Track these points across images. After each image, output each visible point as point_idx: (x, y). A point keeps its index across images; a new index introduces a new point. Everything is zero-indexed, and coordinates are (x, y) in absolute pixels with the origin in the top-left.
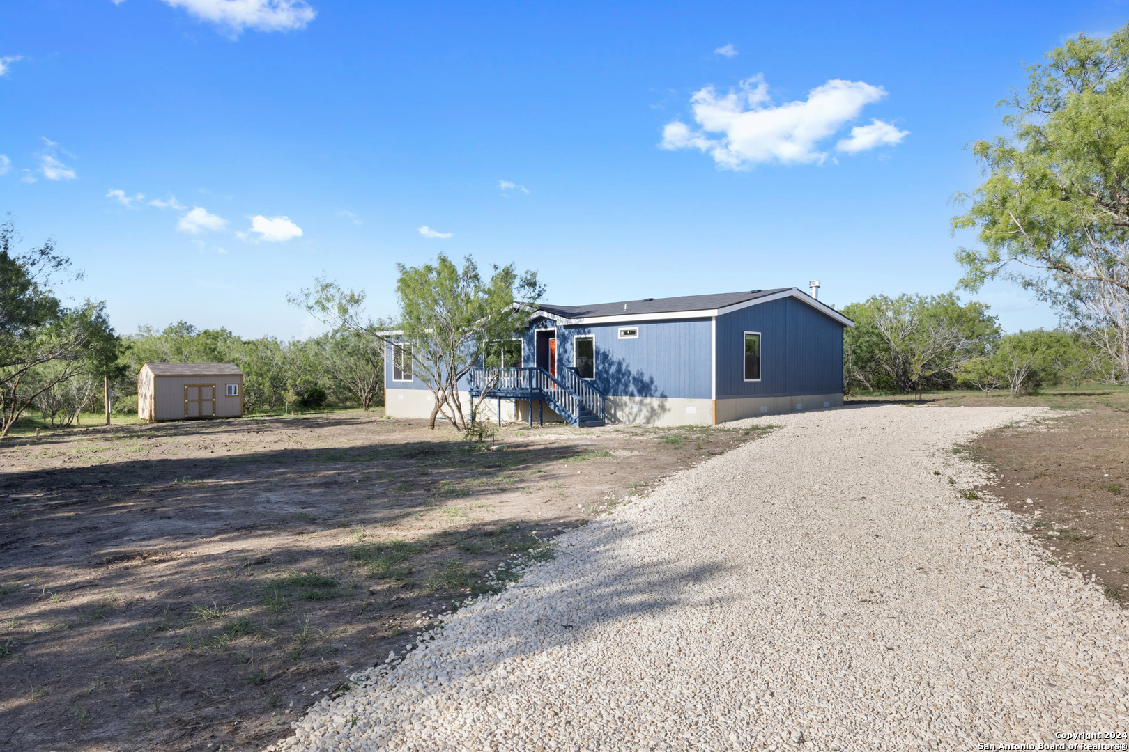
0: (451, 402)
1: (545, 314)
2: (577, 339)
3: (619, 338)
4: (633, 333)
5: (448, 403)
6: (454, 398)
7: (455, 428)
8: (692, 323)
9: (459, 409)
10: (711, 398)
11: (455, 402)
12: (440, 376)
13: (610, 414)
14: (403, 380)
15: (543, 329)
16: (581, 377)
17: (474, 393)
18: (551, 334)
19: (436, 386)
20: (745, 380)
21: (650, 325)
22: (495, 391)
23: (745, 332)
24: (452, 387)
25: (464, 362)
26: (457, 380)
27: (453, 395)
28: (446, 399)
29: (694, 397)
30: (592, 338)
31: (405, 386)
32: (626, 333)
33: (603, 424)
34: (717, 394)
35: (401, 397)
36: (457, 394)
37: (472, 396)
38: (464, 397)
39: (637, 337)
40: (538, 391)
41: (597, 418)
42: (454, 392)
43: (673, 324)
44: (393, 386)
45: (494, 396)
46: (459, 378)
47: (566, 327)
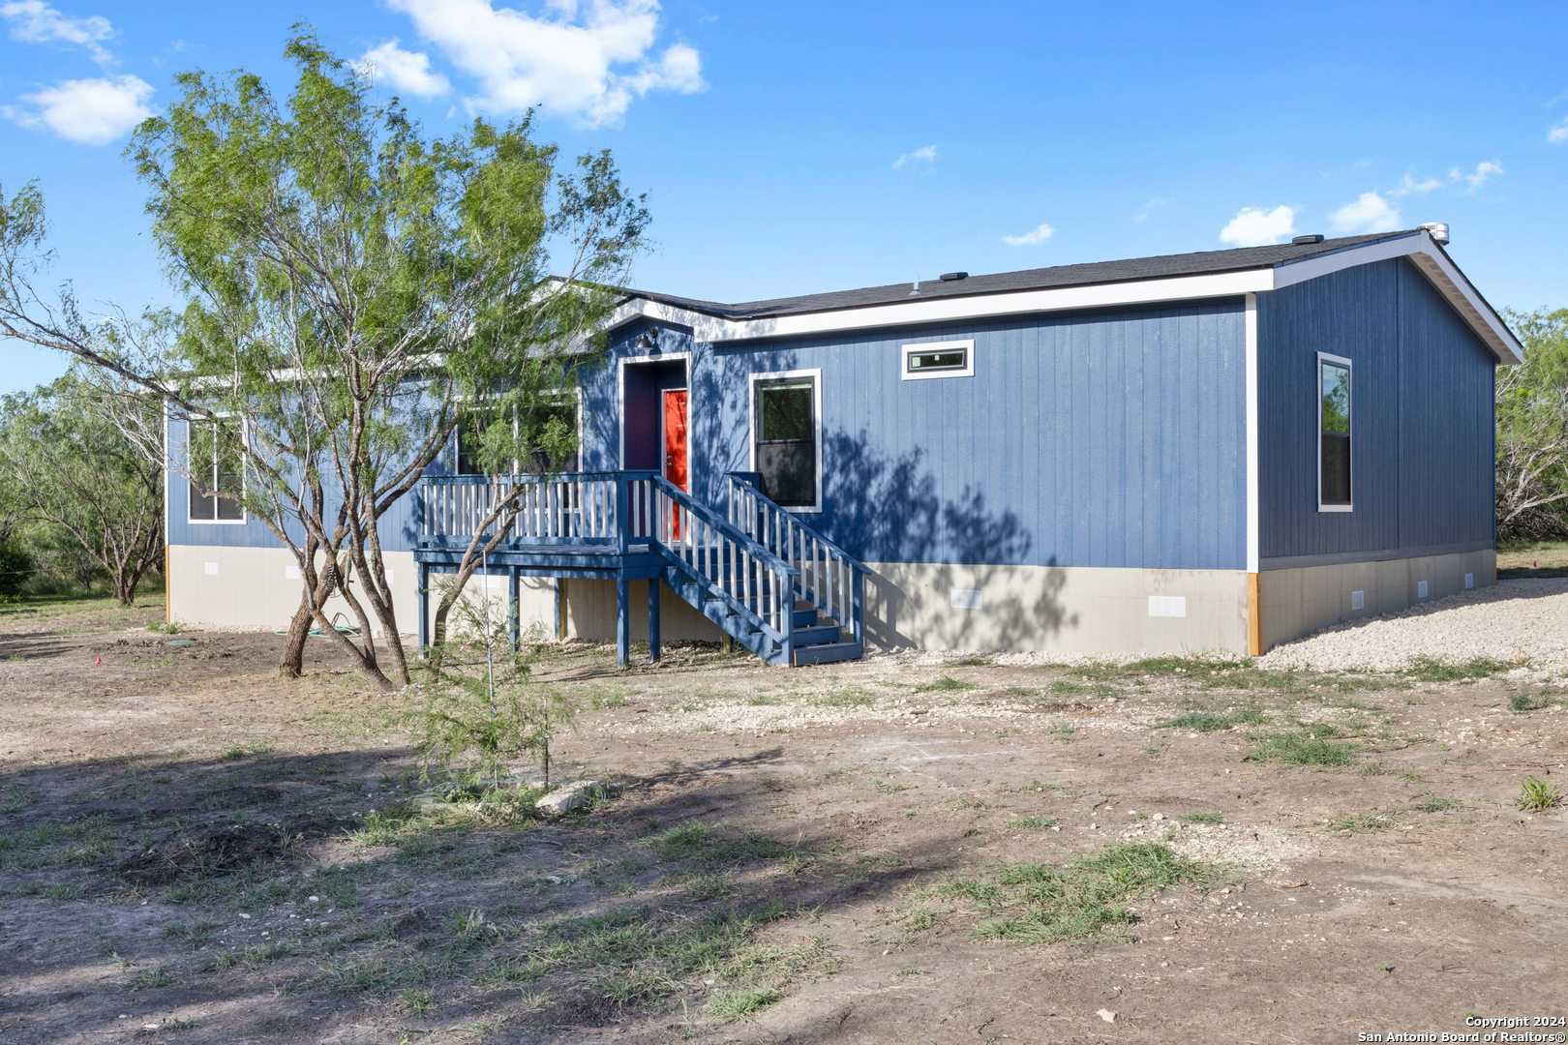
0: (357, 588)
1: (652, 310)
2: (758, 383)
3: (905, 376)
4: (954, 359)
5: (346, 593)
6: (366, 575)
7: (372, 680)
8: (1168, 322)
9: (387, 613)
10: (1241, 565)
11: (371, 589)
12: (319, 498)
13: (876, 623)
14: (216, 521)
15: (645, 359)
16: (781, 503)
17: (430, 558)
18: (673, 373)
19: (302, 535)
20: (1323, 508)
21: (1013, 334)
22: (503, 547)
23: (1321, 355)
24: (361, 535)
25: (399, 446)
26: (377, 513)
27: (362, 564)
28: (337, 577)
29: (1179, 563)
30: (810, 380)
31: (225, 539)
32: (928, 361)
33: (857, 654)
34: (1263, 554)
35: (211, 569)
36: (378, 562)
37: (426, 568)
38: (401, 569)
39: (969, 372)
40: (644, 547)
41: (835, 635)
42: (368, 555)
43: (1097, 328)
44: (188, 538)
45: (497, 567)
46: (385, 507)
47: (722, 347)
